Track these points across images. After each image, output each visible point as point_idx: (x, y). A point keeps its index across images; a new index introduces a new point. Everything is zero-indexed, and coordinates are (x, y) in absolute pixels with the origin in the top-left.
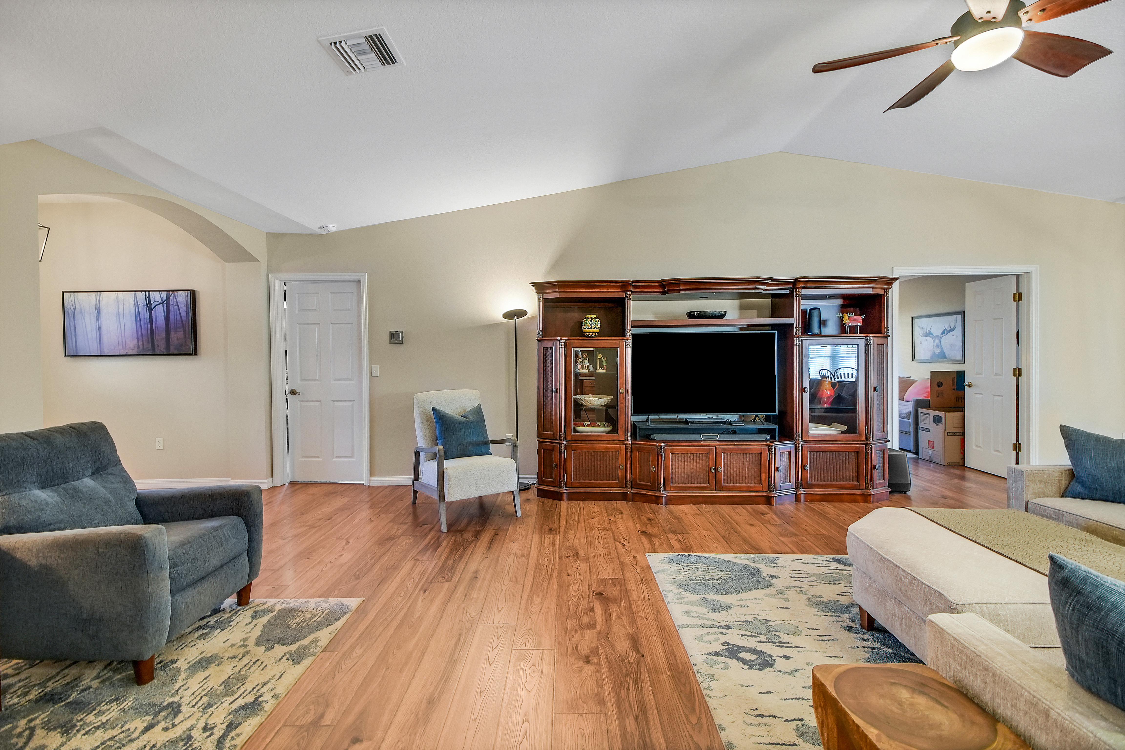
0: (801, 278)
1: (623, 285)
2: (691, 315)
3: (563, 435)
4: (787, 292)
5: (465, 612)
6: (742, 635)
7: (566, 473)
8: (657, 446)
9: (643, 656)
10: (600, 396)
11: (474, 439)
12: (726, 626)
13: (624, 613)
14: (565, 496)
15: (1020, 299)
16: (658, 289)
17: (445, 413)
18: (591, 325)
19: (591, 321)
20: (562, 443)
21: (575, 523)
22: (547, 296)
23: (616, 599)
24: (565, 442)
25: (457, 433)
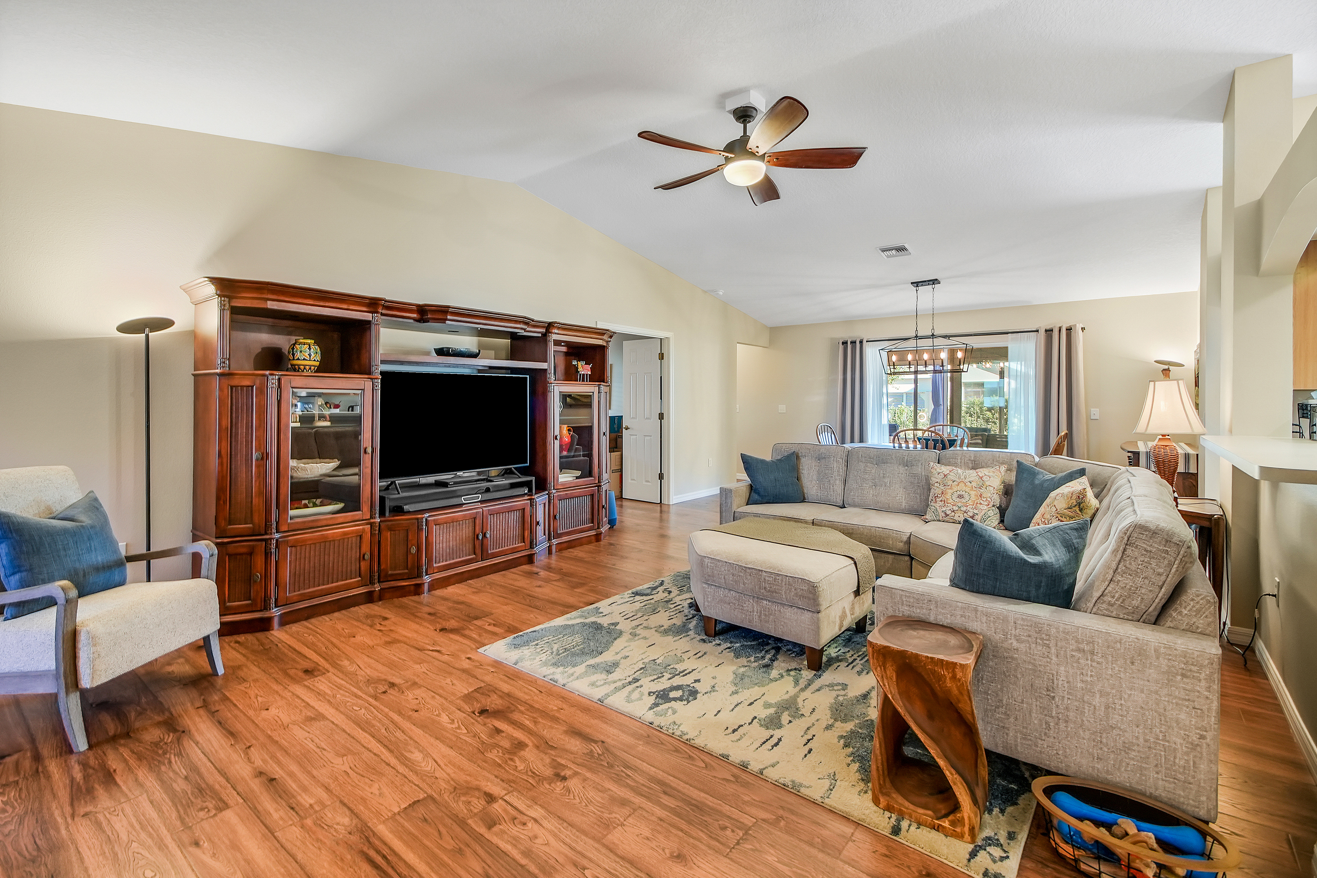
0: (555, 323)
1: (373, 304)
2: (441, 352)
3: (274, 526)
4: (540, 335)
5: (326, 827)
6: (653, 681)
7: (277, 584)
8: (417, 519)
9: (603, 742)
10: (328, 460)
11: (99, 558)
12: (634, 679)
13: (535, 716)
14: (276, 622)
15: (662, 359)
16: (415, 315)
17: (23, 518)
18: (310, 355)
19: (310, 349)
20: (271, 539)
21: (335, 651)
22: (238, 303)
23: (509, 707)
24: (277, 536)
25: (62, 553)
